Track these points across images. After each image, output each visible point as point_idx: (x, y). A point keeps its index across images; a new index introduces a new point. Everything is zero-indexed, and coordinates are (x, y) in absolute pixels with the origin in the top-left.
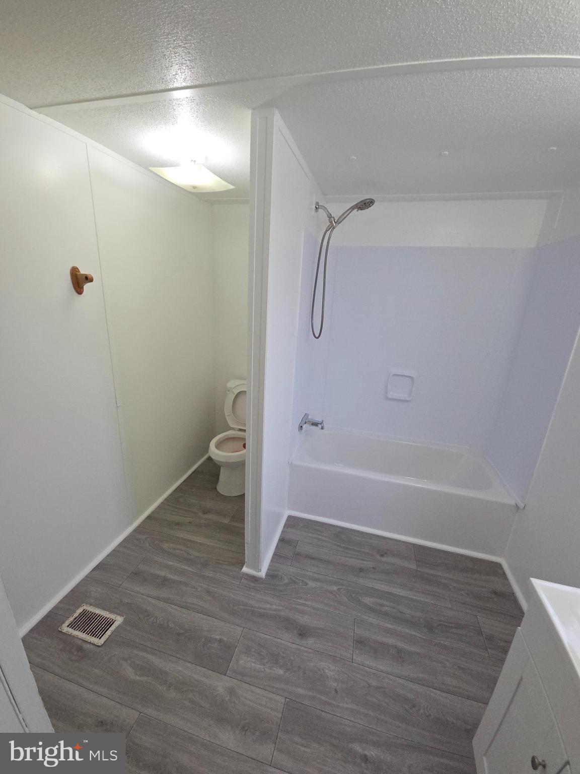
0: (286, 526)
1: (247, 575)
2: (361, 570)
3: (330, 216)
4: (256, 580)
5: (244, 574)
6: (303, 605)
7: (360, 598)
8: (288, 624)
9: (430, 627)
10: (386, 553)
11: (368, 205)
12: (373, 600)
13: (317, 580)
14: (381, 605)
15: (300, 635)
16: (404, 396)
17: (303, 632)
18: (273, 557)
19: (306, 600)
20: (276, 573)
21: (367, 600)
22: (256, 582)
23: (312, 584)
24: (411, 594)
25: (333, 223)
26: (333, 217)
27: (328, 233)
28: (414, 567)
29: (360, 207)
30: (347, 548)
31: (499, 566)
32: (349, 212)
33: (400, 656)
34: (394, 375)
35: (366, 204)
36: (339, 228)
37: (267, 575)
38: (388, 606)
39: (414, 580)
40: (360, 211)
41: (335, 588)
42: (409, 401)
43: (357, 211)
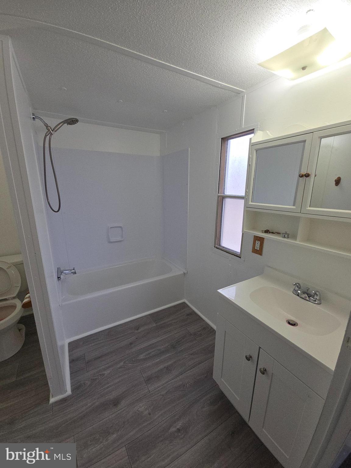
0: (70, 351)
1: (56, 402)
2: (131, 344)
3: (47, 126)
4: (65, 401)
5: (53, 404)
6: (108, 387)
7: (138, 358)
8: (104, 407)
9: (173, 347)
10: (139, 327)
11: (74, 122)
12: (144, 354)
13: (109, 367)
14: (149, 354)
15: (115, 405)
16: (119, 239)
17: (116, 403)
18: (71, 377)
19: (108, 383)
20: (79, 384)
21: (142, 357)
22: (67, 401)
23: (106, 373)
24: (159, 339)
25: (50, 131)
26: (50, 126)
27: (48, 137)
28: (155, 325)
29: (69, 123)
30: (117, 338)
31: (184, 303)
32: (61, 125)
33: (168, 369)
34: (111, 228)
35: (72, 122)
36: (55, 135)
37: (72, 391)
38: (152, 352)
39: (157, 331)
40: (69, 125)
41: (122, 364)
42: (123, 240)
43: (67, 125)
